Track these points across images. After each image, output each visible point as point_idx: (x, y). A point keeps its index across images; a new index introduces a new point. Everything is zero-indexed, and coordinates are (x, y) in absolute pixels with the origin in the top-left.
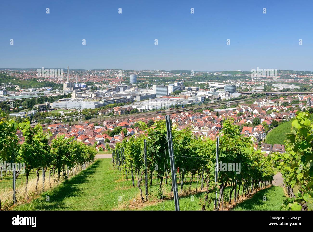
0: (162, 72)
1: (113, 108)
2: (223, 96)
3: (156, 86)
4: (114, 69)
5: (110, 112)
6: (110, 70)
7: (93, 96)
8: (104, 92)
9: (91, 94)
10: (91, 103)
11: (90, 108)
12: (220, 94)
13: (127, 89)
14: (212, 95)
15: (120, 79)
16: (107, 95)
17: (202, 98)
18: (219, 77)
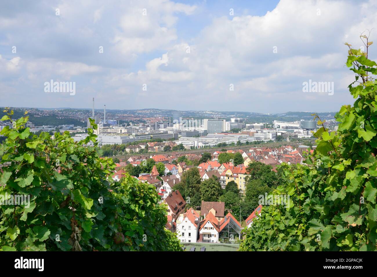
0: (213, 113)
1: (148, 143)
2: (301, 134)
3: (208, 119)
4: (154, 109)
5: (142, 148)
6: (149, 109)
7: (123, 131)
8: (137, 128)
9: (120, 130)
10: (116, 138)
11: (114, 144)
12: (295, 132)
13: (169, 126)
14: (286, 132)
15: (161, 118)
16: (141, 131)
17: (272, 135)
18: (283, 118)
